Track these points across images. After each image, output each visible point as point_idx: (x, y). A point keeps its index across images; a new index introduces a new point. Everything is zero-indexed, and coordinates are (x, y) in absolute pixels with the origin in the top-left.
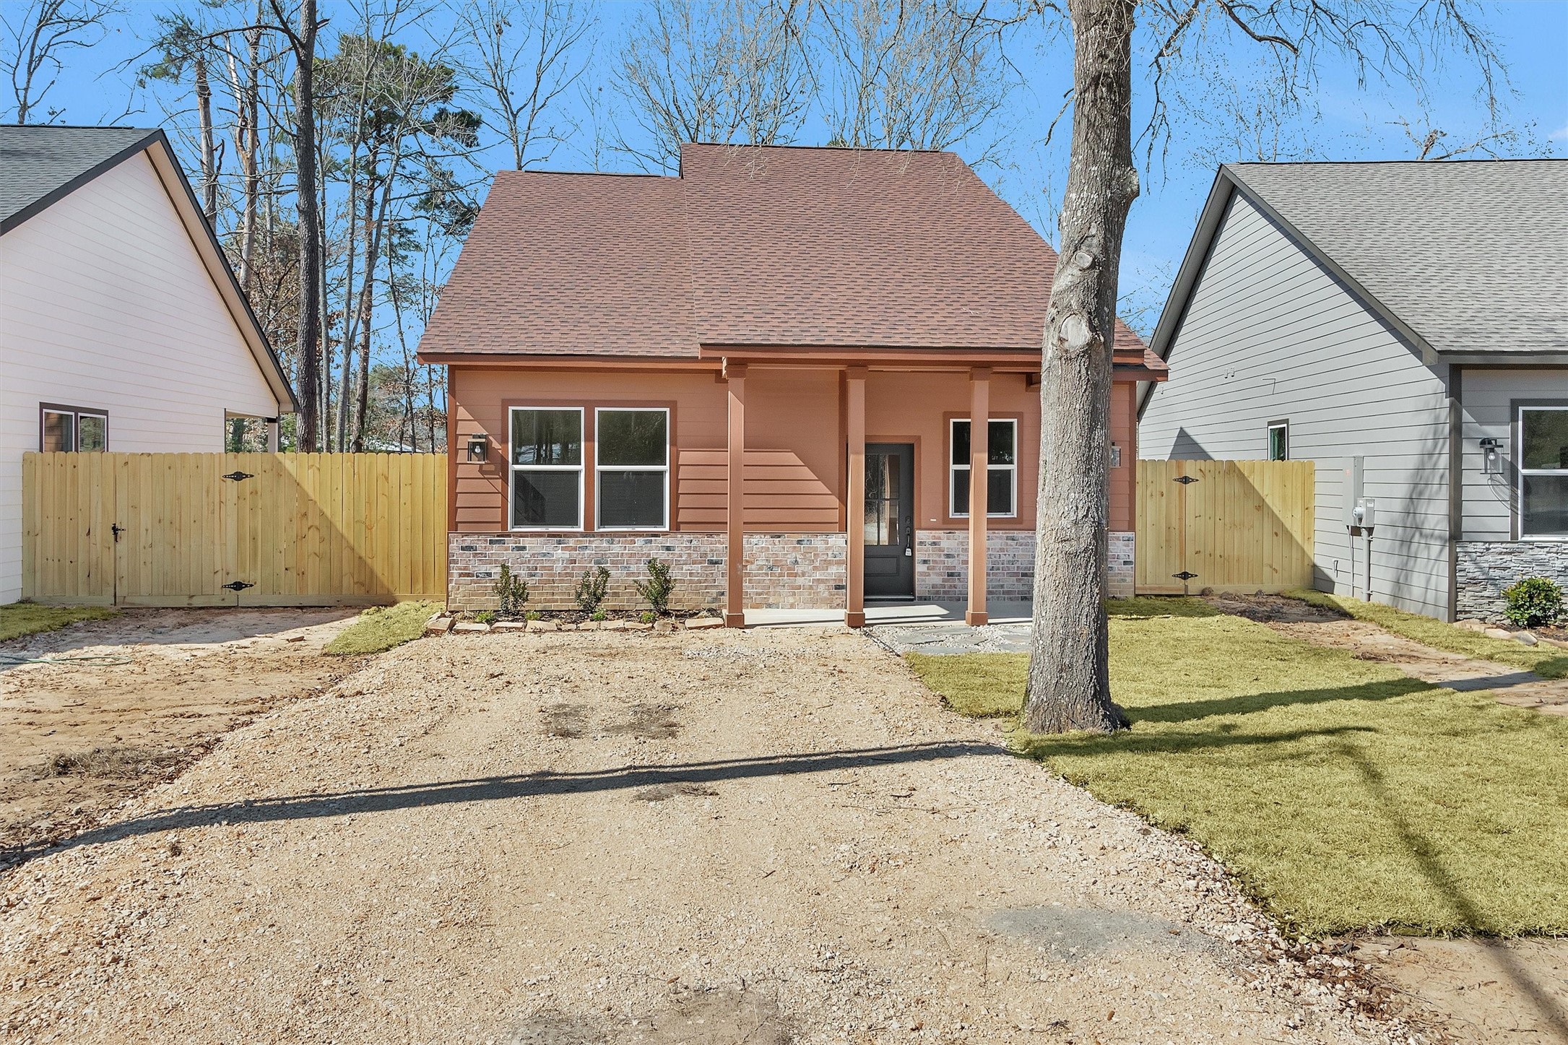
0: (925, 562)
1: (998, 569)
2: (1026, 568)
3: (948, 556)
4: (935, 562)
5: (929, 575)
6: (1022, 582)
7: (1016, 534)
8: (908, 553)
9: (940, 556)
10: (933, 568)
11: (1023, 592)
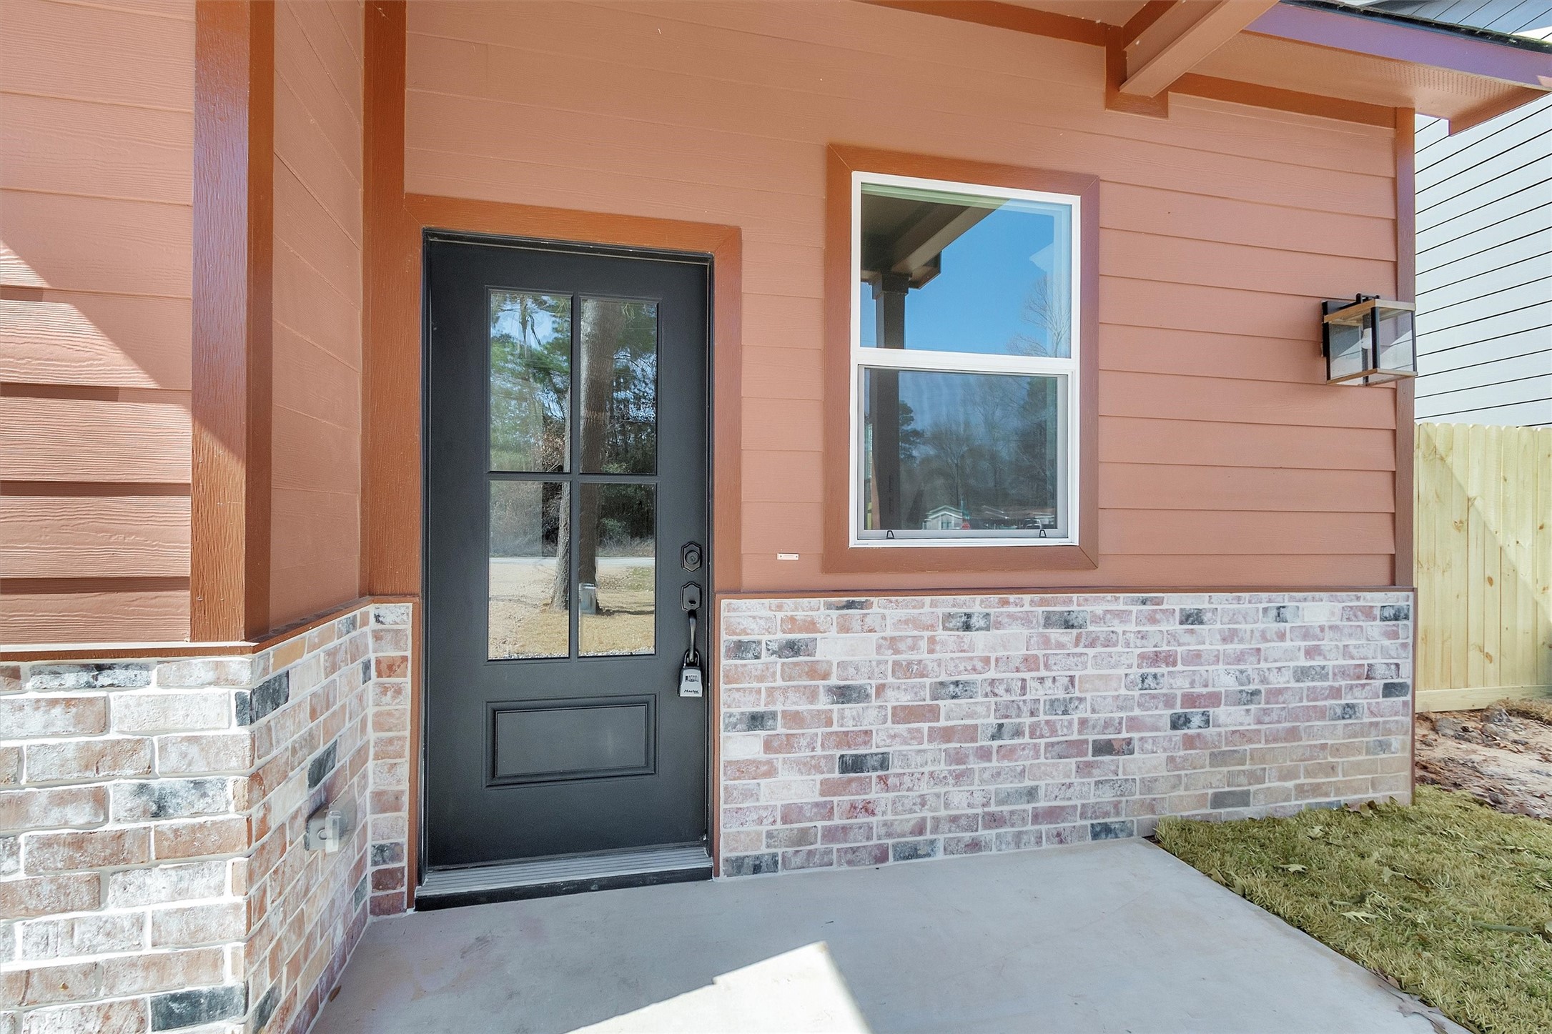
0: (756, 721)
1: (1018, 733)
2: (1107, 724)
3: (844, 694)
4: (794, 718)
5: (771, 772)
6: (1098, 774)
7: (1076, 604)
8: (691, 685)
9: (813, 695)
10: (789, 743)
11: (1095, 810)
